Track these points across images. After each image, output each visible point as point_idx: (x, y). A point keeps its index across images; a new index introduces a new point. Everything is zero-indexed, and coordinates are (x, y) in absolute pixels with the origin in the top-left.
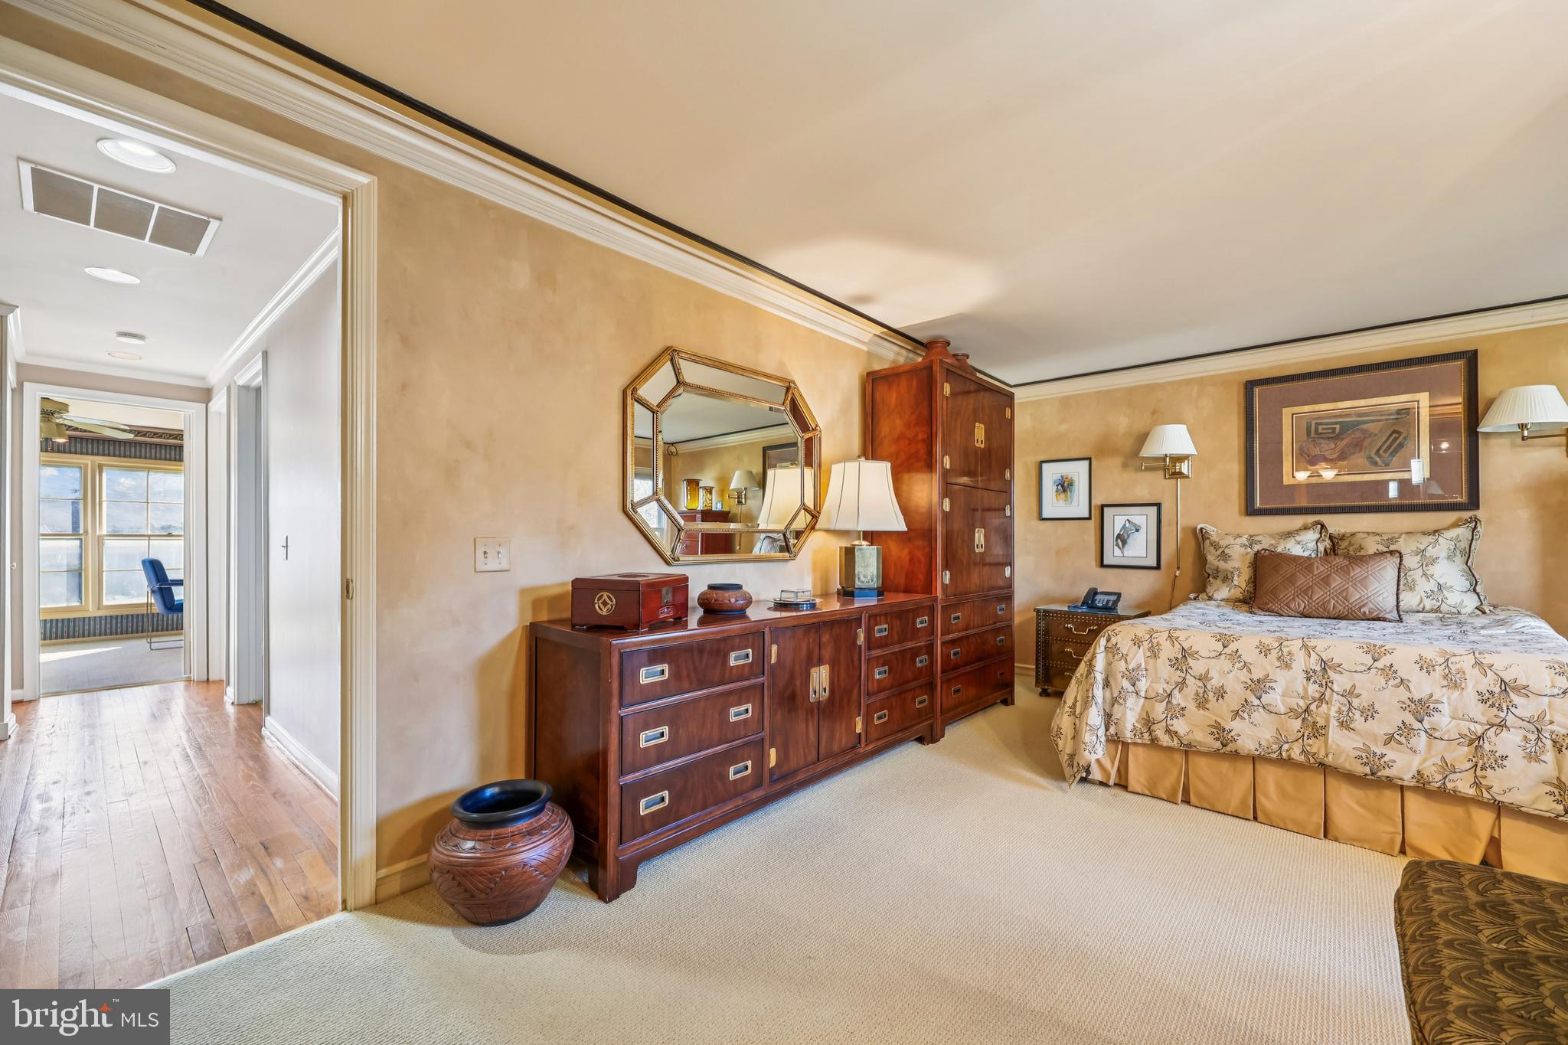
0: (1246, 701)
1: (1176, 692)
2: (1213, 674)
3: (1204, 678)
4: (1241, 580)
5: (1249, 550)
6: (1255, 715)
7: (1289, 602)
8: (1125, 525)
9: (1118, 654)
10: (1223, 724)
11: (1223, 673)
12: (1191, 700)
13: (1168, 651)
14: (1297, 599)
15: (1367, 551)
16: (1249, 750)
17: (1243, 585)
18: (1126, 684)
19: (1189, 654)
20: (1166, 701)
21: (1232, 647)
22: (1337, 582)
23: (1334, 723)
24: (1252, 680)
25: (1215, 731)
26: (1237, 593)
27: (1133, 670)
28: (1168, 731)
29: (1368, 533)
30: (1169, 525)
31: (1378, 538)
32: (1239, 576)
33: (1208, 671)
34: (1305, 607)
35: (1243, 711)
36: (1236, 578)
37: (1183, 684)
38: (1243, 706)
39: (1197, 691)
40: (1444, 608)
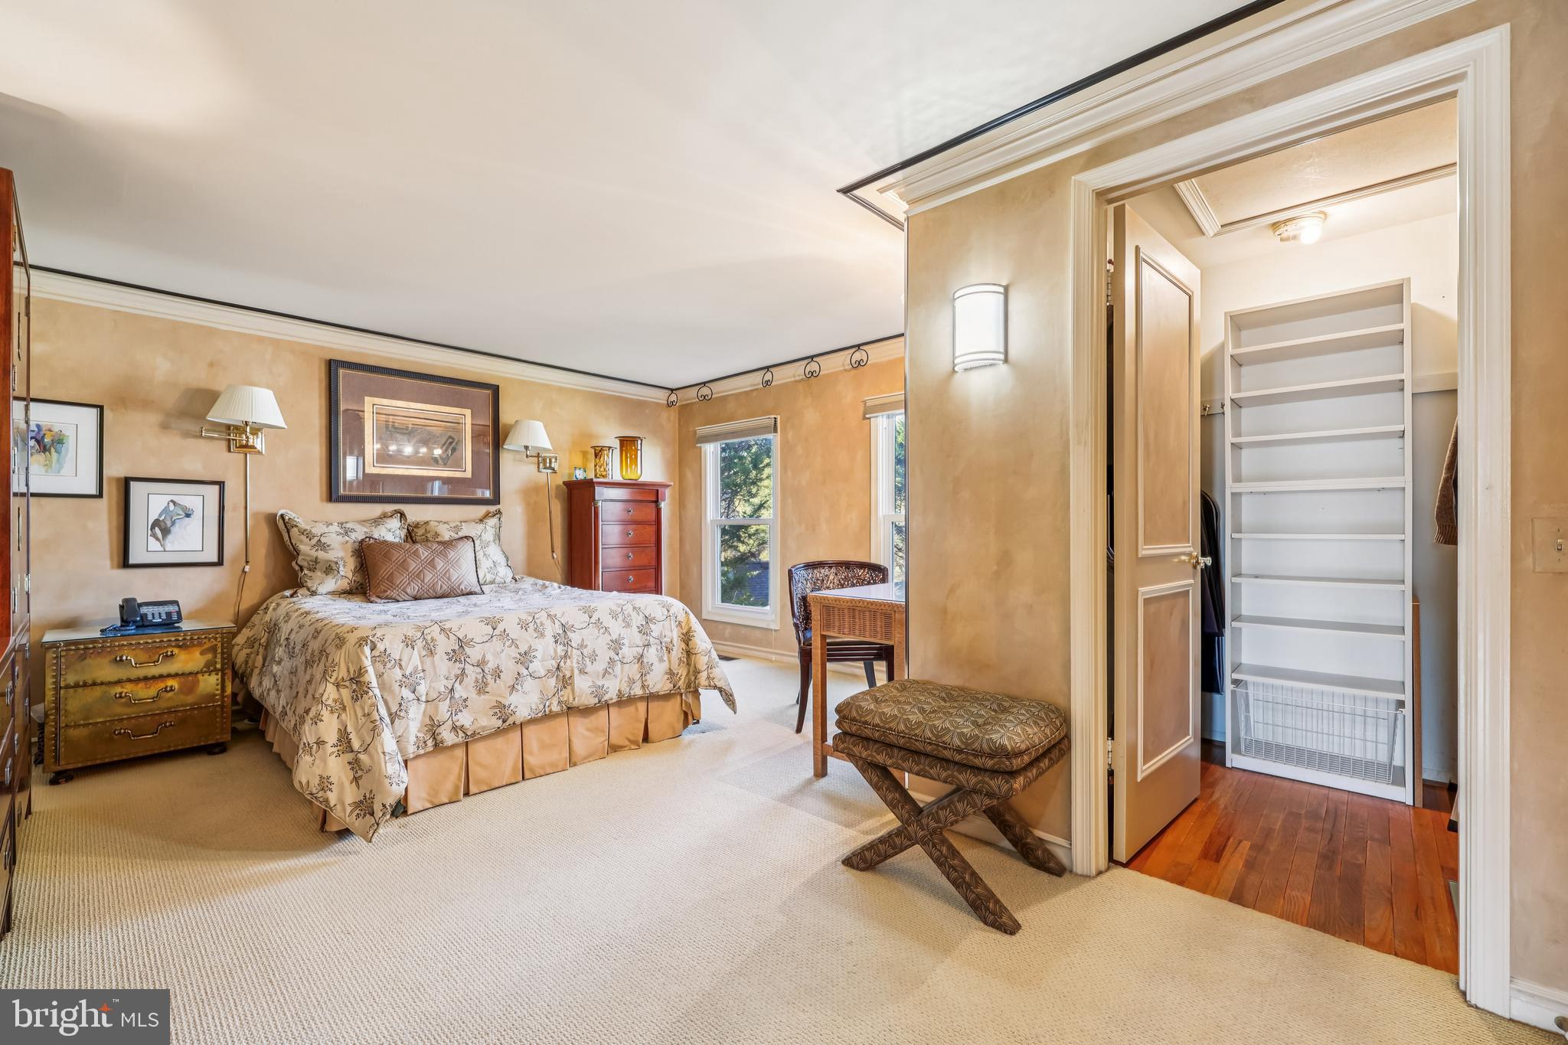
0: (519, 674)
1: (457, 685)
2: (489, 657)
3: (481, 664)
4: (347, 570)
5: (347, 538)
6: (526, 685)
7: (405, 588)
8: (167, 507)
9: (390, 661)
10: (504, 702)
11: (497, 654)
12: (471, 688)
13: (444, 645)
14: (412, 583)
15: (443, 537)
16: (525, 717)
17: (350, 575)
18: (406, 693)
19: (466, 643)
20: (449, 698)
21: (500, 628)
22: (440, 564)
23: (576, 672)
24: (520, 654)
25: (497, 710)
26: (344, 584)
27: (411, 674)
28: (454, 728)
29: (439, 522)
30: (235, 509)
31: (446, 526)
32: (344, 566)
33: (484, 656)
34: (418, 590)
35: (517, 684)
36: (341, 568)
37: (462, 675)
38: (517, 679)
39: (476, 678)
40: (498, 580)
